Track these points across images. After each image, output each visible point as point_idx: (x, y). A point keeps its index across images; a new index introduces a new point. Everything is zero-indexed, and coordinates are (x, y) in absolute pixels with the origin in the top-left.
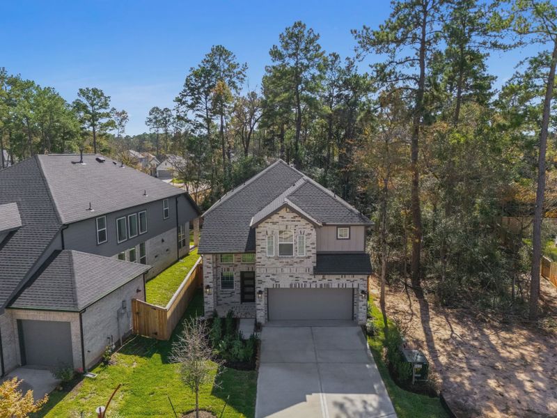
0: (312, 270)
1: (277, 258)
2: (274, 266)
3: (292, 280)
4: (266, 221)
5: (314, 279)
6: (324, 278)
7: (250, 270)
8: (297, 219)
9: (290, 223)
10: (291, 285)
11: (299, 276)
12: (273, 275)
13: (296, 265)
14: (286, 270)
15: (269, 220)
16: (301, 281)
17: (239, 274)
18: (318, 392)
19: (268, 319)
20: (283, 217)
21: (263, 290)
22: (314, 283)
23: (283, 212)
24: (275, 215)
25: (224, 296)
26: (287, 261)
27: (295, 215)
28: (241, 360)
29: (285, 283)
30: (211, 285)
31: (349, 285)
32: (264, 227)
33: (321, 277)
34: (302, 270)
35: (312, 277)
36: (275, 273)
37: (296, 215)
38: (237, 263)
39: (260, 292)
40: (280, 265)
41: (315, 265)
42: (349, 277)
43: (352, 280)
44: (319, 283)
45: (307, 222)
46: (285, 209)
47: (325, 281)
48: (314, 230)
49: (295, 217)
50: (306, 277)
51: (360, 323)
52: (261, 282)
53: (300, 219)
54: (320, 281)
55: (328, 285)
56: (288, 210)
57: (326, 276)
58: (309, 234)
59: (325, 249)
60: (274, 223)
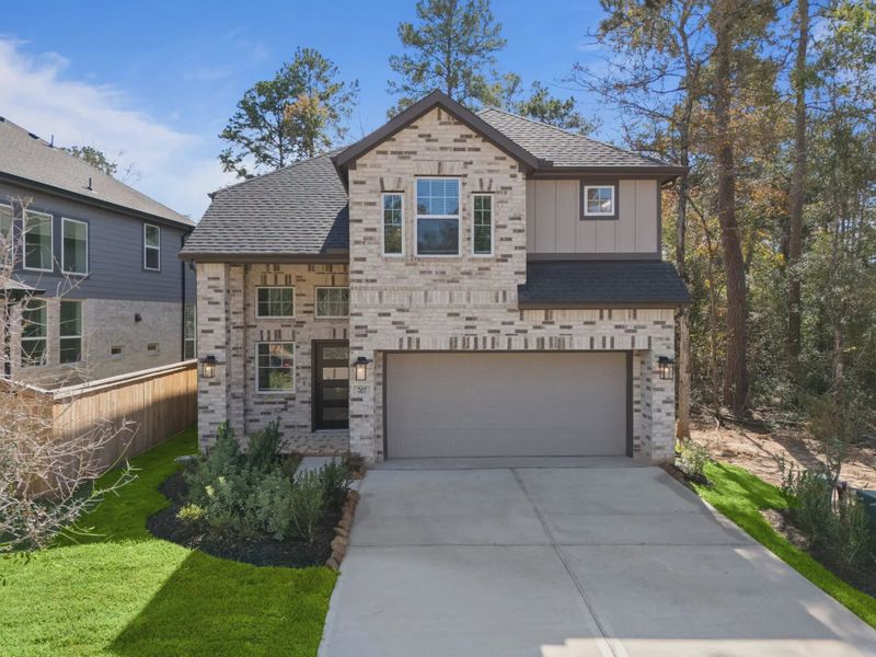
0: (513, 295)
1: (411, 263)
2: (403, 283)
3: (453, 327)
4: (379, 148)
5: (519, 325)
6: (548, 321)
7: (339, 336)
8: (470, 143)
9: (450, 155)
10: (453, 341)
11: (476, 313)
12: (401, 310)
13: (466, 281)
14: (438, 297)
15: (386, 146)
16: (481, 330)
17: (308, 348)
18: (590, 636)
19: (385, 454)
20: (428, 138)
21: (369, 355)
22: (521, 337)
23: (429, 122)
24: (406, 131)
25: (263, 408)
26: (440, 269)
27: (465, 130)
28: (279, 536)
29: (434, 336)
30: (220, 355)
31: (623, 343)
32: (374, 166)
33: (539, 315)
34: (485, 298)
35: (515, 317)
36: (406, 303)
37: (470, 132)
38: (304, 317)
39: (362, 361)
40: (420, 281)
41: (523, 280)
42: (622, 316)
43: (631, 324)
44: (534, 335)
45: (502, 154)
46: (435, 111)
47: (552, 331)
48: (520, 176)
49: (464, 138)
50: (498, 317)
51: (657, 455)
52: (364, 332)
53: (478, 143)
54: (537, 327)
55: (561, 341)
56: (444, 115)
57: (557, 315)
58: (506, 189)
59: (547, 247)
60: (403, 155)
